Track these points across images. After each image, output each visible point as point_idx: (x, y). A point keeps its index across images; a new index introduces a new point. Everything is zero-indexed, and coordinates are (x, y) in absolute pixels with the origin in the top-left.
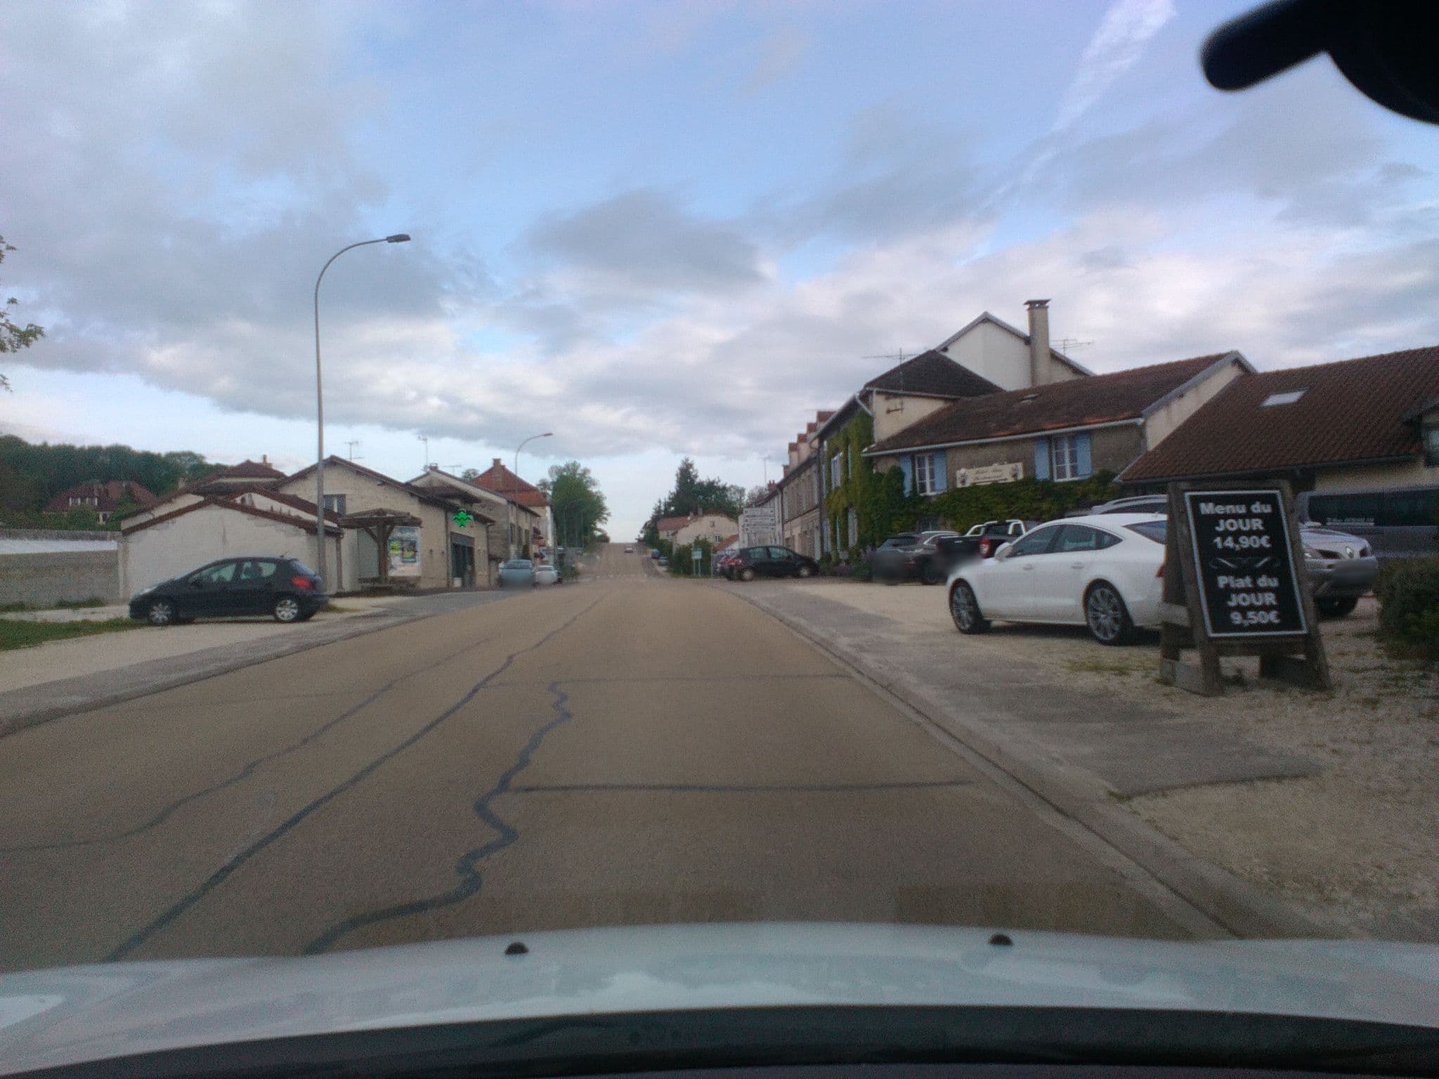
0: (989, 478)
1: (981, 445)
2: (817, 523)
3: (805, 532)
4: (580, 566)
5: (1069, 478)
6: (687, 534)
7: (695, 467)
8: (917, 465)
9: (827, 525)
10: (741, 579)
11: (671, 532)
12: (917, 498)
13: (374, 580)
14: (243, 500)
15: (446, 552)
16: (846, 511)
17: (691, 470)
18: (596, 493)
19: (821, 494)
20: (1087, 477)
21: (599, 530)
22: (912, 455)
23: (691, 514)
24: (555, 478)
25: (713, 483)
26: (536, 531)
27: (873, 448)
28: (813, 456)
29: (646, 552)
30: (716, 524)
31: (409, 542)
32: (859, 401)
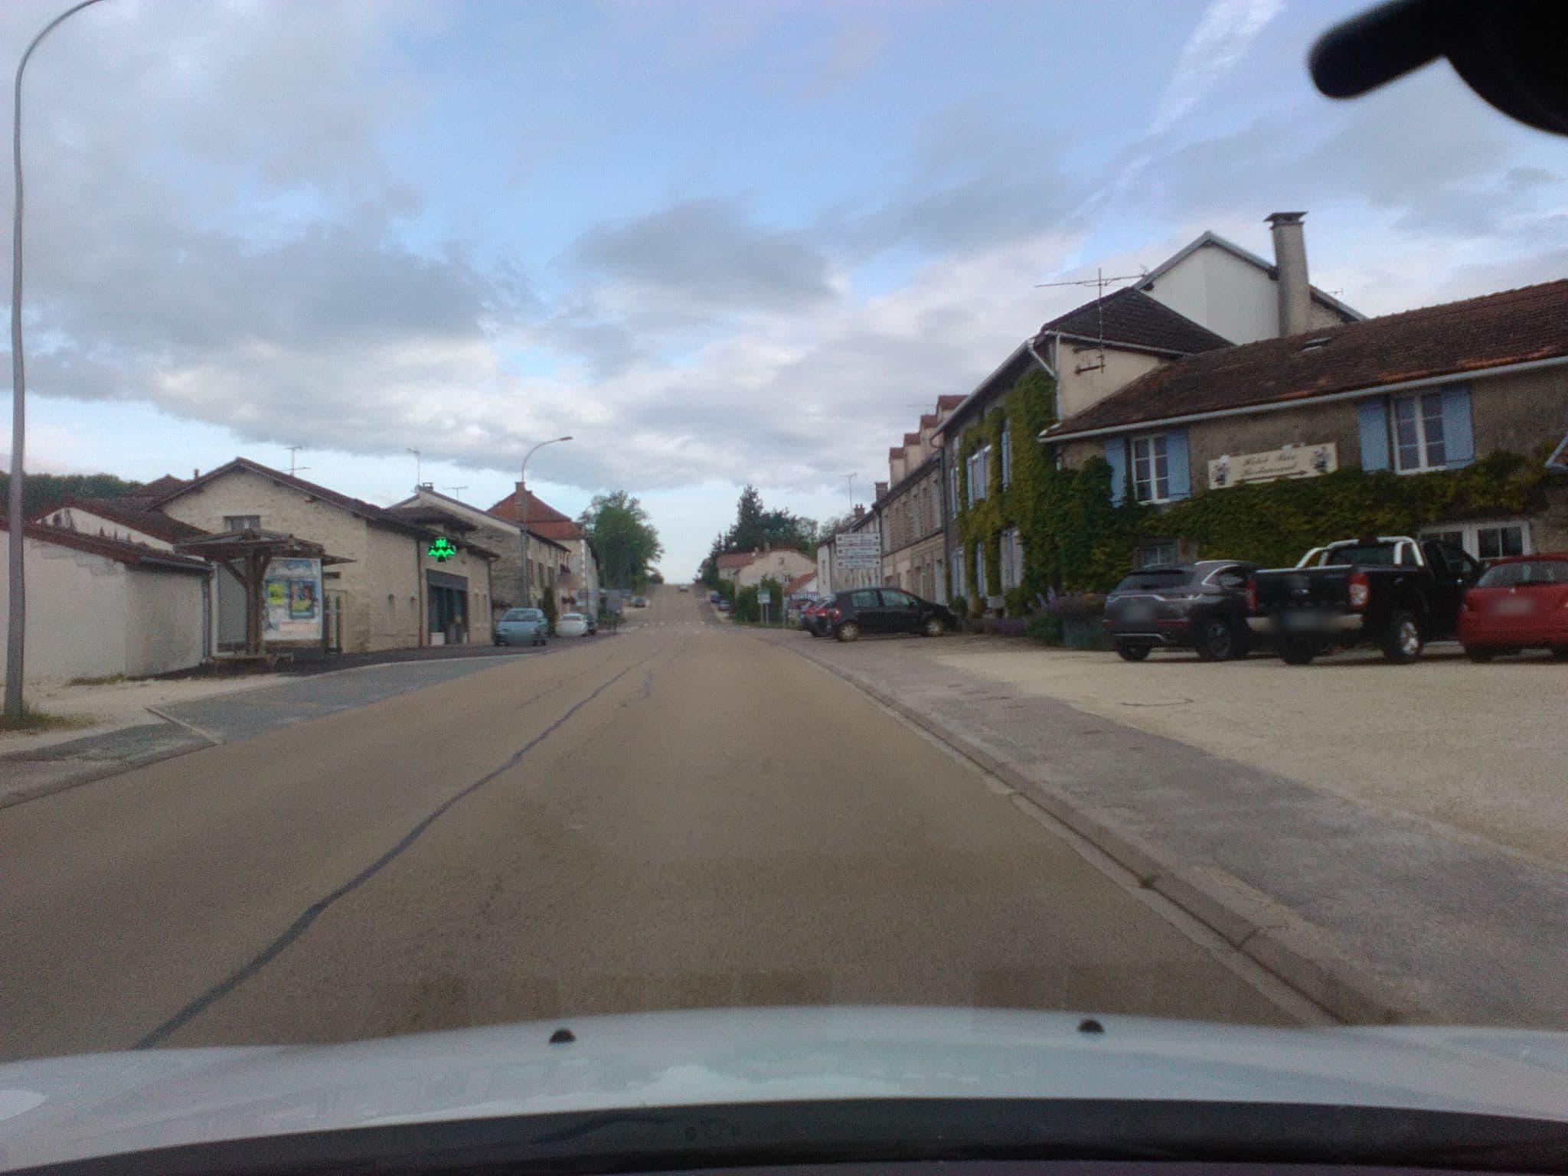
0: (1272, 471)
1: (1255, 417)
2: (939, 555)
3: (919, 569)
4: (627, 611)
5: (1424, 467)
6: (752, 573)
7: (760, 496)
8: (1133, 453)
9: (958, 557)
10: (837, 636)
11: (733, 571)
12: (1135, 509)
13: (238, 647)
14: (57, 519)
15: (417, 596)
16: (998, 534)
17: (755, 500)
18: (647, 527)
19: (946, 514)
20: (1463, 465)
21: (652, 569)
22: (1126, 436)
23: (757, 549)
24: (599, 509)
25: (781, 514)
26: (565, 570)
27: (1055, 430)
28: (936, 457)
29: (704, 596)
30: (786, 562)
31: (302, 585)
32: (1034, 353)
